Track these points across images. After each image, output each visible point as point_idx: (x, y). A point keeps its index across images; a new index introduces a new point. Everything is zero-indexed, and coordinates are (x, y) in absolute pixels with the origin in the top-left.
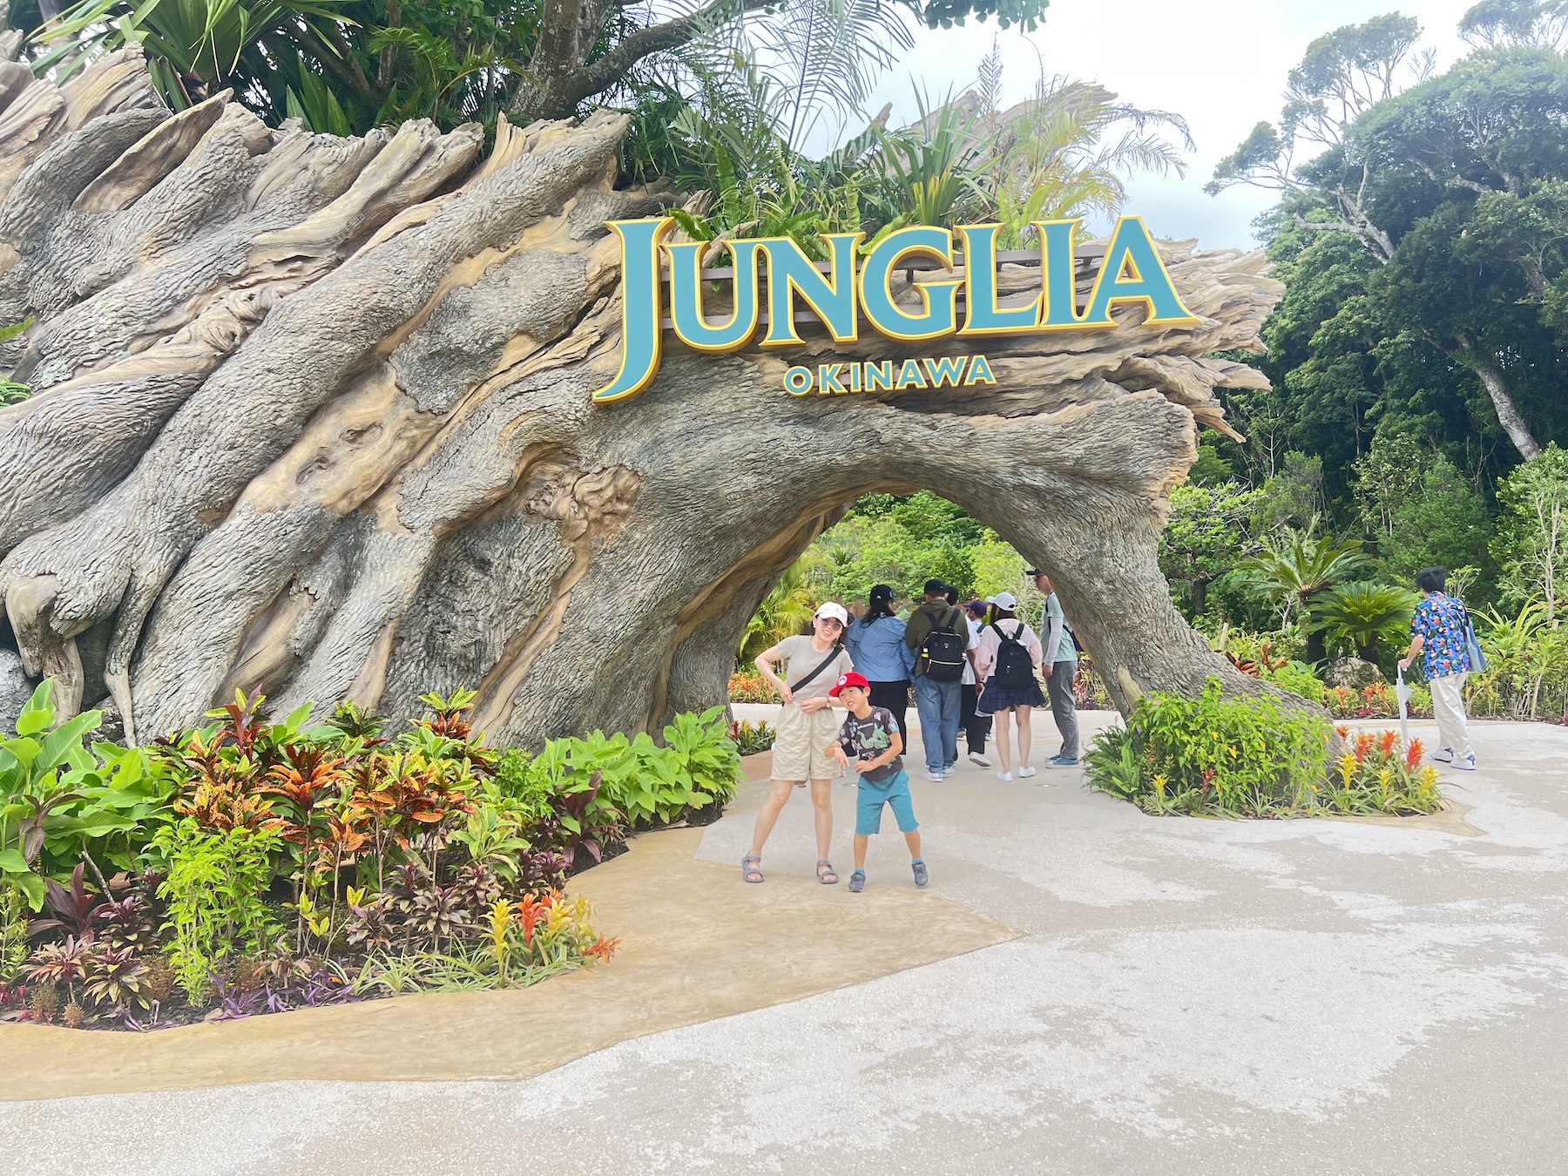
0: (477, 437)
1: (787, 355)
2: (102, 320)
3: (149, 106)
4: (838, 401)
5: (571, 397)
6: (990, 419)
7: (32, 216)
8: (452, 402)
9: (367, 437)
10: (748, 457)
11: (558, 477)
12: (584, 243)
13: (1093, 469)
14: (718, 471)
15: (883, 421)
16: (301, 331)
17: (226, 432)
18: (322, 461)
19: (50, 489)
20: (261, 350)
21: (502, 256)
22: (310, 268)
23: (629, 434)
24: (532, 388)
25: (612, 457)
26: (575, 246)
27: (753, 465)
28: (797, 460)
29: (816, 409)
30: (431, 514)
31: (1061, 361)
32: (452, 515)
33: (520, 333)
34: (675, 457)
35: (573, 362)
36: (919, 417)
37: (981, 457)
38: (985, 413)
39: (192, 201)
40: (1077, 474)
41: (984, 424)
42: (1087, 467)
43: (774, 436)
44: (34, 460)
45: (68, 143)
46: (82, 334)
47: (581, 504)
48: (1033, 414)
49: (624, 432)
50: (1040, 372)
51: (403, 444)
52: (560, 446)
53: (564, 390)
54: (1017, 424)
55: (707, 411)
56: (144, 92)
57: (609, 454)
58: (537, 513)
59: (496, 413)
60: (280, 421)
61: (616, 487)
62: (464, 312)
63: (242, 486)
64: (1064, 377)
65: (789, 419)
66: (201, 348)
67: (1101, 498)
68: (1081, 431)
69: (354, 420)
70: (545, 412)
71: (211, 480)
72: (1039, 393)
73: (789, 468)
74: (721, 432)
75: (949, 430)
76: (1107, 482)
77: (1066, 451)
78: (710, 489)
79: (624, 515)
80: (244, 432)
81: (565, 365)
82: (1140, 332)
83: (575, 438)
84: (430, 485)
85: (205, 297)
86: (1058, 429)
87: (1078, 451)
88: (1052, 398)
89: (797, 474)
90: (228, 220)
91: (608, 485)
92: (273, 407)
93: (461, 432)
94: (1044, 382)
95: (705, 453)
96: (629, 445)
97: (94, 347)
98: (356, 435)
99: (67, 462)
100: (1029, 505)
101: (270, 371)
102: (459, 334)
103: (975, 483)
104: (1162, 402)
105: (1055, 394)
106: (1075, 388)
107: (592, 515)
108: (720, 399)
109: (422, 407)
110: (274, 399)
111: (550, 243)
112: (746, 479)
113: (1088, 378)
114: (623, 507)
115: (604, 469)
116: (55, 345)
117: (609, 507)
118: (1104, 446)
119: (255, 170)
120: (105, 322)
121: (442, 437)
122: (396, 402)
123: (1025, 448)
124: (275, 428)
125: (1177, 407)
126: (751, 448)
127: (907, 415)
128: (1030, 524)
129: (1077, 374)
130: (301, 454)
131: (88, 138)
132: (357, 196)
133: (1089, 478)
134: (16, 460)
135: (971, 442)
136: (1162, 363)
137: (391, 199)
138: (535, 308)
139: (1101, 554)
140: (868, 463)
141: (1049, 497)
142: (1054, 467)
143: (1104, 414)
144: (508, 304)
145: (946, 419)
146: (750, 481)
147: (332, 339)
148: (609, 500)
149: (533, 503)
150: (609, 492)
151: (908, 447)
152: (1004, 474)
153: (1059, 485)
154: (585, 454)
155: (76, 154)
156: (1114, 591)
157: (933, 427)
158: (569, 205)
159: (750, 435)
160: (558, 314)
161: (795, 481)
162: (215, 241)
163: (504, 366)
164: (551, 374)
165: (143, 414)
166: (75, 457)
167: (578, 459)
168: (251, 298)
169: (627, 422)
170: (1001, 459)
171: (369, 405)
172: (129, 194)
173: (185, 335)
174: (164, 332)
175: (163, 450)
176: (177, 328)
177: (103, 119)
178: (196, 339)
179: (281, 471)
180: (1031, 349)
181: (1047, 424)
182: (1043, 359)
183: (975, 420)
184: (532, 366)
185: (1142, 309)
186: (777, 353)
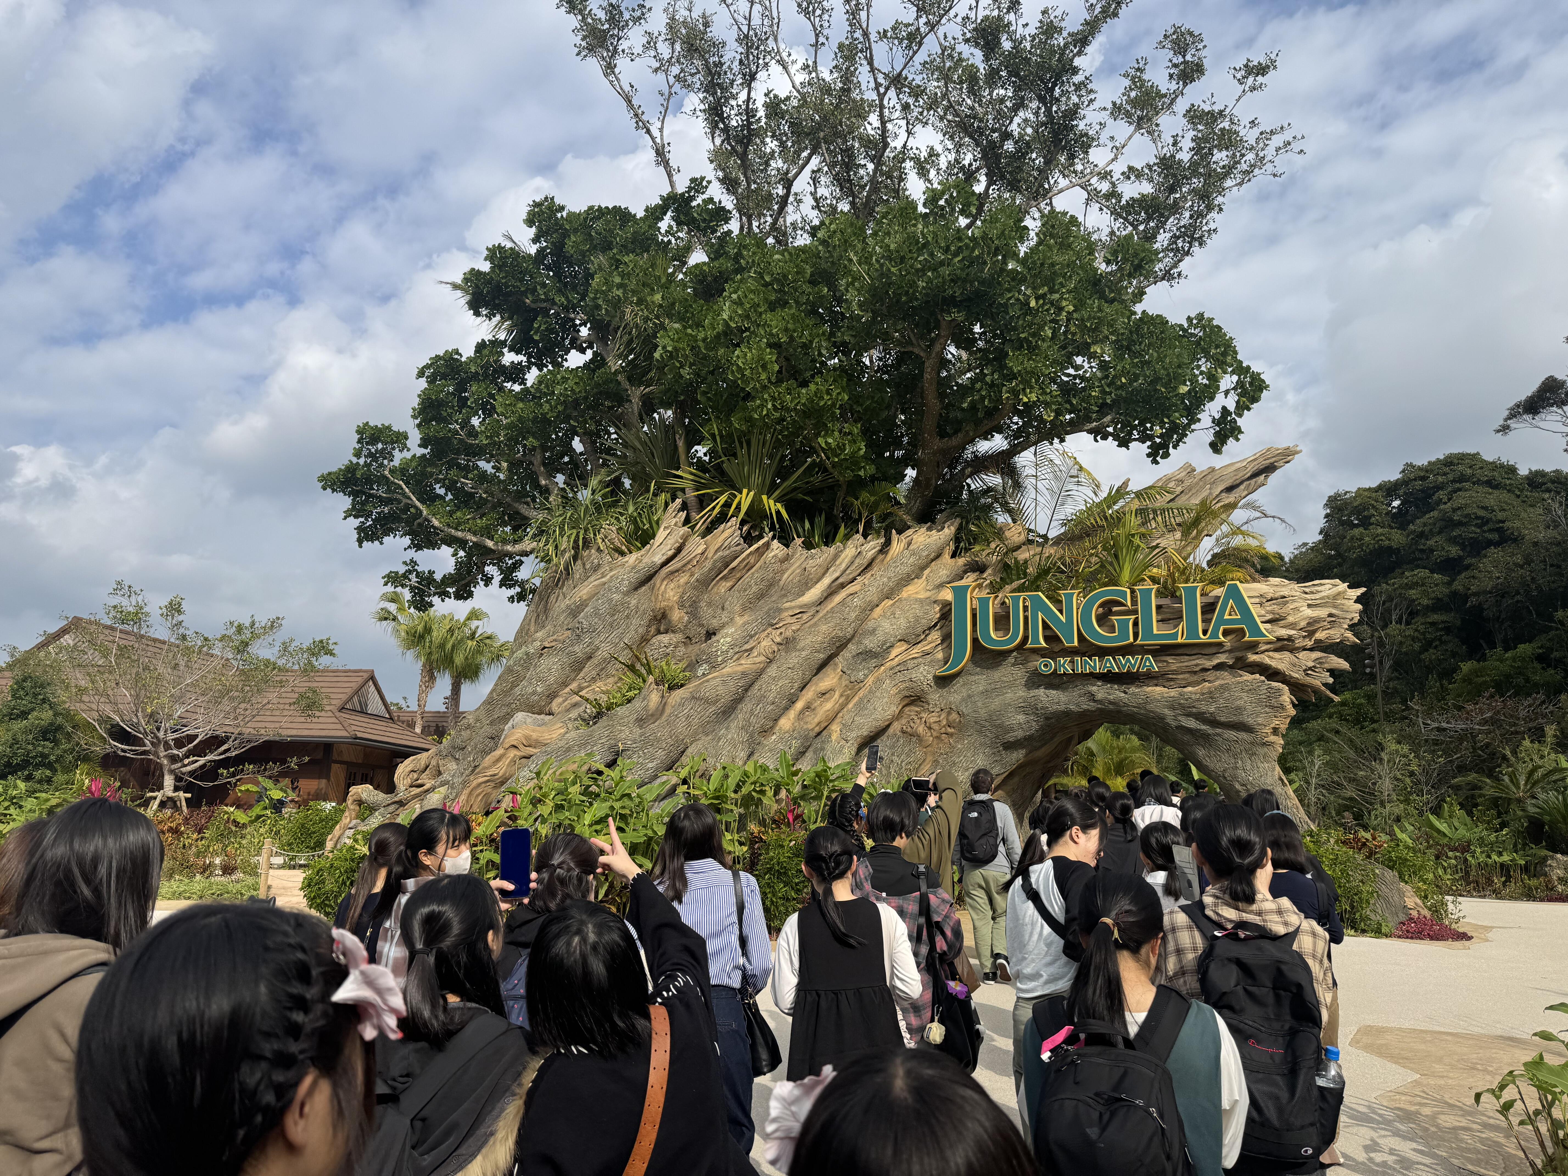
0: (878, 694)
1: (1038, 653)
3: (739, 545)
4: (1069, 677)
5: (925, 673)
6: (1158, 689)
7: (692, 597)
8: (866, 676)
9: (827, 695)
10: (1020, 705)
11: (918, 714)
13: (1223, 719)
14: (1003, 712)
15: (1096, 688)
17: (771, 697)
18: (808, 707)
20: (786, 658)
21: (891, 602)
22: (805, 616)
23: (953, 692)
24: (907, 668)
25: (946, 703)
26: (928, 593)
27: (1022, 710)
28: (1048, 708)
29: (1056, 681)
30: (854, 735)
31: (1197, 659)
32: (865, 734)
33: (899, 641)
34: (979, 704)
35: (926, 655)
36: (1114, 686)
37: (1155, 710)
38: (1153, 685)
39: (758, 589)
40: (1213, 721)
41: (1154, 691)
42: (1219, 718)
43: (1034, 694)
45: (708, 565)
46: (715, 653)
47: (930, 728)
48: (1184, 687)
50: (1185, 664)
51: (843, 698)
52: (919, 698)
53: (921, 670)
54: (1173, 693)
55: (997, 680)
56: (738, 539)
57: (944, 702)
58: (906, 733)
59: (887, 681)
60: (792, 691)
61: (948, 720)
62: (873, 632)
63: (776, 720)
64: (1200, 667)
66: (762, 658)
67: (1230, 735)
68: (1212, 698)
69: (823, 687)
70: (911, 681)
71: (765, 719)
72: (1187, 676)
73: (1043, 712)
74: (1005, 691)
75: (1135, 694)
76: (1233, 726)
77: (1204, 709)
78: (999, 722)
79: (951, 735)
80: (778, 697)
81: (921, 657)
83: (927, 694)
84: (855, 718)
85: (762, 634)
86: (1199, 696)
87: (1212, 709)
88: (1194, 678)
89: (1048, 715)
90: (770, 597)
91: (944, 718)
92: (790, 684)
93: (870, 692)
94: (1188, 670)
95: (996, 702)
96: (955, 697)
97: (720, 659)
98: (822, 694)
99: (710, 711)
101: (790, 668)
102: (870, 643)
103: (1154, 725)
104: (1264, 681)
105: (1196, 676)
106: (1207, 673)
107: (935, 734)
108: (1005, 674)
109: (853, 679)
110: (791, 681)
111: (916, 593)
112: (1019, 717)
113: (1214, 668)
114: (950, 730)
115: (942, 710)
116: (704, 657)
117: (943, 730)
118: (1227, 707)
119: (783, 572)
120: (724, 648)
121: (861, 694)
122: (840, 678)
123: (1181, 706)
124: (791, 694)
125: (1276, 684)
126: (1022, 701)
127: (1108, 685)
129: (1208, 665)
130: (799, 705)
131: (715, 561)
132: (826, 581)
133: (1222, 724)
134: (691, 711)
135: (1148, 701)
136: (1269, 657)
137: (841, 580)
138: (908, 628)
140: (1088, 710)
141: (1198, 734)
142: (1200, 717)
144: (895, 626)
145: (1132, 689)
146: (1021, 718)
147: (816, 652)
148: (944, 726)
149: (904, 728)
150: (945, 723)
151: (1112, 703)
152: (1170, 720)
153: (1204, 727)
154: (932, 702)
155: (711, 570)
157: (1125, 693)
158: (926, 572)
159: (1021, 694)
160: (919, 630)
161: (1047, 719)
162: (767, 608)
163: (892, 657)
164: (915, 661)
165: (738, 689)
166: (713, 709)
167: (928, 704)
168: (781, 633)
169: (954, 685)
170: (1167, 711)
171: (828, 680)
172: (729, 584)
173: (755, 653)
174: (746, 651)
175: (746, 707)
176: (752, 649)
177: (720, 554)
178: (759, 655)
179: (792, 714)
180: (1180, 651)
181: (1192, 693)
182: (1187, 657)
183: (1149, 689)
184: (905, 657)
185: (1241, 632)
186: (1034, 651)
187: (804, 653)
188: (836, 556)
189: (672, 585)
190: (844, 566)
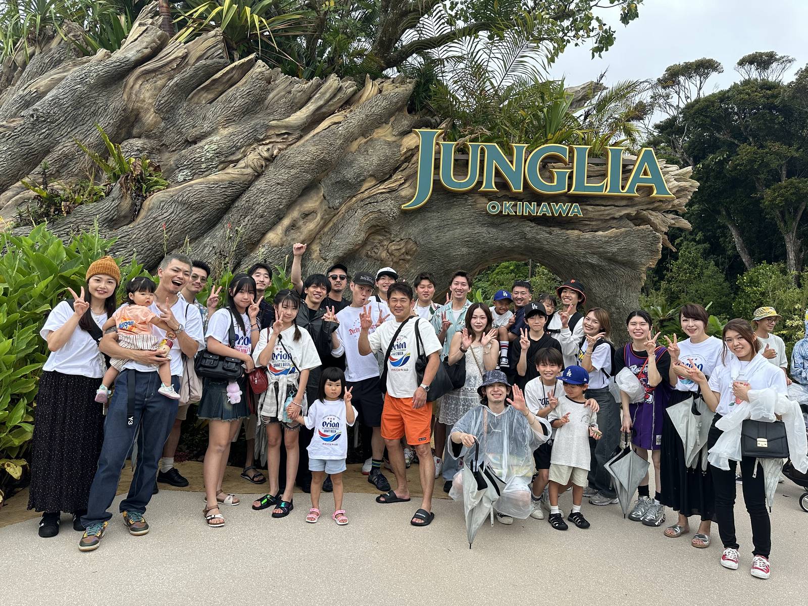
0: (351, 221)
1: (489, 196)
2: (208, 154)
3: (222, 58)
4: (509, 218)
5: (392, 206)
6: (576, 232)
7: (170, 103)
8: (341, 204)
9: (310, 217)
10: (466, 240)
11: (381, 242)
12: (398, 137)
13: (620, 258)
14: (451, 244)
15: (528, 229)
16: (292, 167)
17: (260, 209)
18: (293, 225)
19: (186, 228)
20: (276, 174)
21: (365, 140)
22: (290, 138)
23: (413, 225)
24: (376, 201)
25: (405, 234)
26: (393, 139)
27: (467, 244)
28: (488, 243)
29: (498, 221)
30: (332, 255)
31: (611, 209)
32: (341, 255)
33: (371, 176)
34: (433, 237)
35: (392, 191)
36: (544, 228)
37: (571, 248)
38: (573, 229)
39: (243, 103)
40: (612, 260)
41: (574, 233)
42: (617, 257)
43: (478, 231)
44: (181, 215)
45: (188, 71)
46: (199, 159)
47: (391, 254)
48: (596, 231)
49: (411, 224)
50: (600, 213)
51: (323, 221)
52: (384, 228)
53: (389, 203)
54: (588, 235)
55: (449, 218)
56: (221, 51)
57: (404, 233)
58: (371, 257)
59: (359, 211)
60: (281, 207)
61: (406, 248)
62: (350, 164)
63: (264, 234)
64: (611, 216)
65: (485, 224)
66: (249, 171)
67: (620, 271)
68: (616, 241)
69: (307, 209)
70: (381, 212)
71: (253, 230)
72: (599, 222)
73: (483, 246)
74: (455, 227)
75: (557, 235)
76: (624, 264)
77: (609, 249)
78: (447, 252)
79: (408, 261)
80: (267, 210)
81: (389, 192)
82: (647, 199)
83: (391, 225)
84: (332, 241)
85: (248, 147)
86: (606, 239)
87: (614, 250)
88: (604, 225)
89: (487, 249)
90: (256, 113)
91: (403, 247)
92: (279, 200)
93: (343, 218)
94: (602, 217)
95: (447, 236)
96: (414, 230)
97: (203, 166)
98: (306, 215)
99: (194, 217)
100: (588, 271)
101: (278, 184)
102: (349, 174)
103: (564, 260)
104: (651, 231)
105: (606, 223)
106: (615, 221)
107: (395, 260)
108: (456, 213)
109: (331, 206)
110: (279, 197)
111: (385, 136)
112: (463, 249)
113: (621, 218)
114: (408, 257)
115: (402, 240)
116: (185, 163)
117: (402, 257)
118: (626, 248)
119: (269, 91)
120: (209, 155)
121: (335, 220)
122: (321, 203)
123: (591, 246)
124: (279, 210)
125: (657, 234)
126: (468, 236)
127: (539, 227)
129: (617, 215)
130: (286, 222)
131: (198, 69)
132: (310, 108)
133: (617, 262)
134: (173, 215)
135: (567, 241)
136: (650, 214)
137: (324, 110)
138: (378, 165)
139: (616, 296)
140: (518, 247)
141: (597, 269)
142: (601, 255)
143: (627, 234)
144: (368, 162)
145: (557, 231)
146: (465, 250)
147: (304, 172)
148: (403, 254)
149: (369, 252)
150: (403, 250)
151: (538, 241)
152: (578, 257)
153: (603, 264)
154: (394, 233)
155: (191, 77)
156: (620, 312)
157: (550, 233)
158: (392, 119)
159: (468, 230)
160: (387, 169)
161: (484, 252)
162: (253, 122)
163: (363, 189)
165: (225, 198)
166: (197, 215)
167: (391, 234)
168: (268, 149)
169: (412, 220)
170: (579, 250)
171: (312, 203)
172: (211, 96)
173: (242, 164)
174: (232, 162)
175: (233, 215)
176: (237, 161)
177: (203, 62)
178: (246, 167)
179: (280, 229)
180: (598, 202)
181: (601, 236)
182: (603, 208)
183: (569, 232)
184: (375, 191)
185: (650, 190)
186: (485, 194)
187: (293, 172)
188: (319, 86)
189: (147, 86)
190: (327, 95)
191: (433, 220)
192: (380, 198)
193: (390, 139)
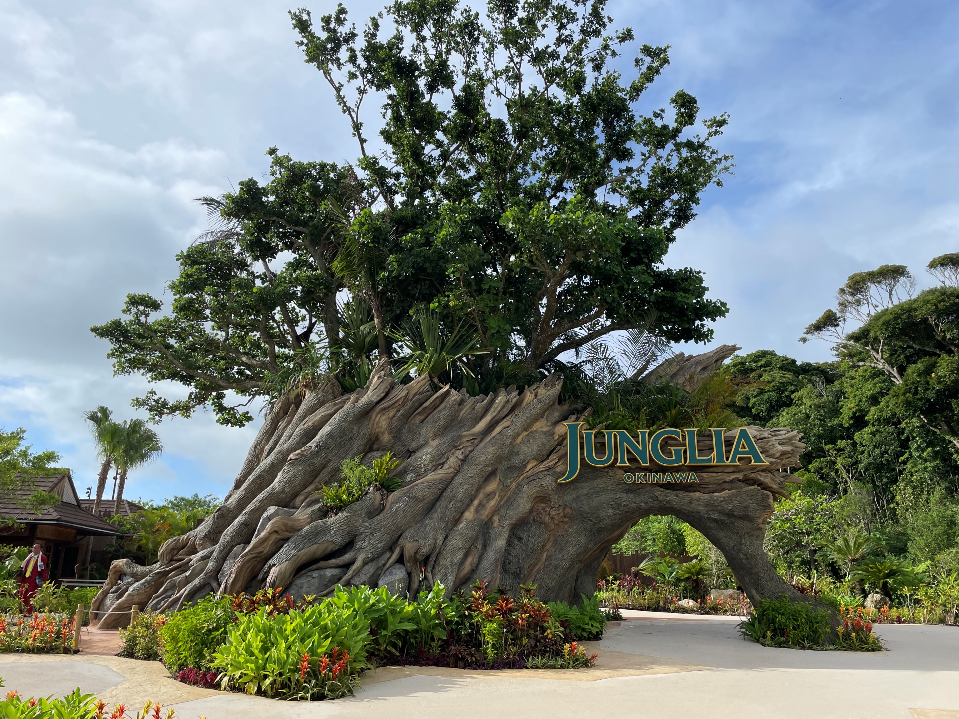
0: (520, 495)
1: (626, 470)
2: (425, 462)
3: (428, 391)
4: (642, 486)
5: (550, 481)
6: (697, 494)
7: (398, 426)
8: (512, 482)
9: (491, 496)
10: (611, 503)
11: (544, 508)
12: (552, 427)
13: (736, 514)
14: (599, 508)
15: (659, 493)
17: (459, 496)
18: (481, 504)
19: (414, 515)
21: (527, 433)
23: (568, 494)
24: (538, 478)
25: (563, 502)
26: (549, 429)
27: (612, 506)
29: (634, 488)
30: (507, 523)
31: (721, 475)
32: (514, 522)
33: (533, 459)
34: (585, 502)
35: (549, 469)
36: (671, 492)
37: (695, 507)
38: (695, 492)
39: (444, 423)
40: (730, 515)
41: (695, 495)
42: (734, 513)
43: (619, 496)
44: (411, 506)
45: (409, 404)
46: (419, 466)
47: (552, 518)
48: (713, 493)
49: (566, 493)
50: (714, 478)
51: (500, 498)
52: (545, 498)
53: (548, 479)
54: (707, 496)
55: (596, 487)
56: (428, 387)
57: (561, 500)
58: (537, 521)
59: (526, 486)
60: (472, 493)
61: (564, 512)
62: (517, 453)
63: (462, 513)
64: (723, 480)
65: (624, 491)
66: (451, 470)
67: (739, 523)
68: (730, 500)
69: (489, 491)
70: (542, 486)
71: (455, 511)
72: (715, 486)
74: (601, 494)
75: (683, 497)
76: (741, 518)
77: (725, 507)
78: (596, 514)
79: (566, 523)
80: (464, 496)
81: (547, 470)
82: (748, 466)
83: (551, 495)
84: (507, 512)
85: (449, 453)
86: (722, 499)
87: (730, 507)
88: (719, 487)
89: (628, 509)
90: (453, 427)
91: (561, 512)
92: (471, 488)
93: (514, 493)
94: (716, 482)
95: (595, 501)
96: (569, 497)
97: (422, 470)
98: (488, 496)
99: (419, 506)
100: (713, 525)
101: (470, 477)
102: (516, 461)
103: (693, 516)
105: (721, 486)
106: (728, 484)
107: (556, 522)
108: (600, 483)
109: (505, 485)
110: (471, 486)
111: (541, 428)
112: (609, 511)
113: (732, 481)
114: (567, 520)
115: (560, 506)
116: (410, 469)
117: (561, 520)
118: (739, 506)
119: (460, 411)
121: (508, 494)
122: (498, 484)
123: (711, 505)
124: (471, 495)
125: (765, 492)
126: (612, 500)
127: (668, 491)
128: (714, 532)
129: (728, 479)
130: (476, 502)
132: (488, 418)
133: (734, 516)
135: (691, 501)
136: (759, 475)
137: (497, 418)
138: (538, 451)
139: (742, 544)
141: (720, 523)
142: (721, 512)
143: (737, 495)
144: (530, 450)
145: (682, 494)
146: (611, 511)
147: (487, 466)
148: (562, 517)
149: (536, 518)
150: (562, 515)
151: (668, 502)
152: (703, 513)
153: (724, 518)
154: (553, 501)
156: (747, 559)
157: (677, 496)
158: (546, 414)
159: (611, 496)
160: (545, 452)
161: (627, 512)
162: (451, 435)
163: (528, 470)
164: (544, 473)
165: (437, 491)
166: (421, 505)
167: (551, 502)
168: (462, 453)
169: (567, 490)
170: (702, 508)
171: (492, 486)
172: (422, 418)
173: (446, 466)
174: (440, 465)
175: (442, 504)
176: (443, 463)
177: (417, 397)
178: (449, 468)
179: (472, 509)
180: (711, 470)
181: (718, 497)
182: (715, 474)
183: (692, 494)
184: (536, 470)
186: (621, 469)
188: (492, 402)
189: (384, 418)
190: (499, 409)
191: (584, 488)
192: (541, 475)
193: (545, 429)
